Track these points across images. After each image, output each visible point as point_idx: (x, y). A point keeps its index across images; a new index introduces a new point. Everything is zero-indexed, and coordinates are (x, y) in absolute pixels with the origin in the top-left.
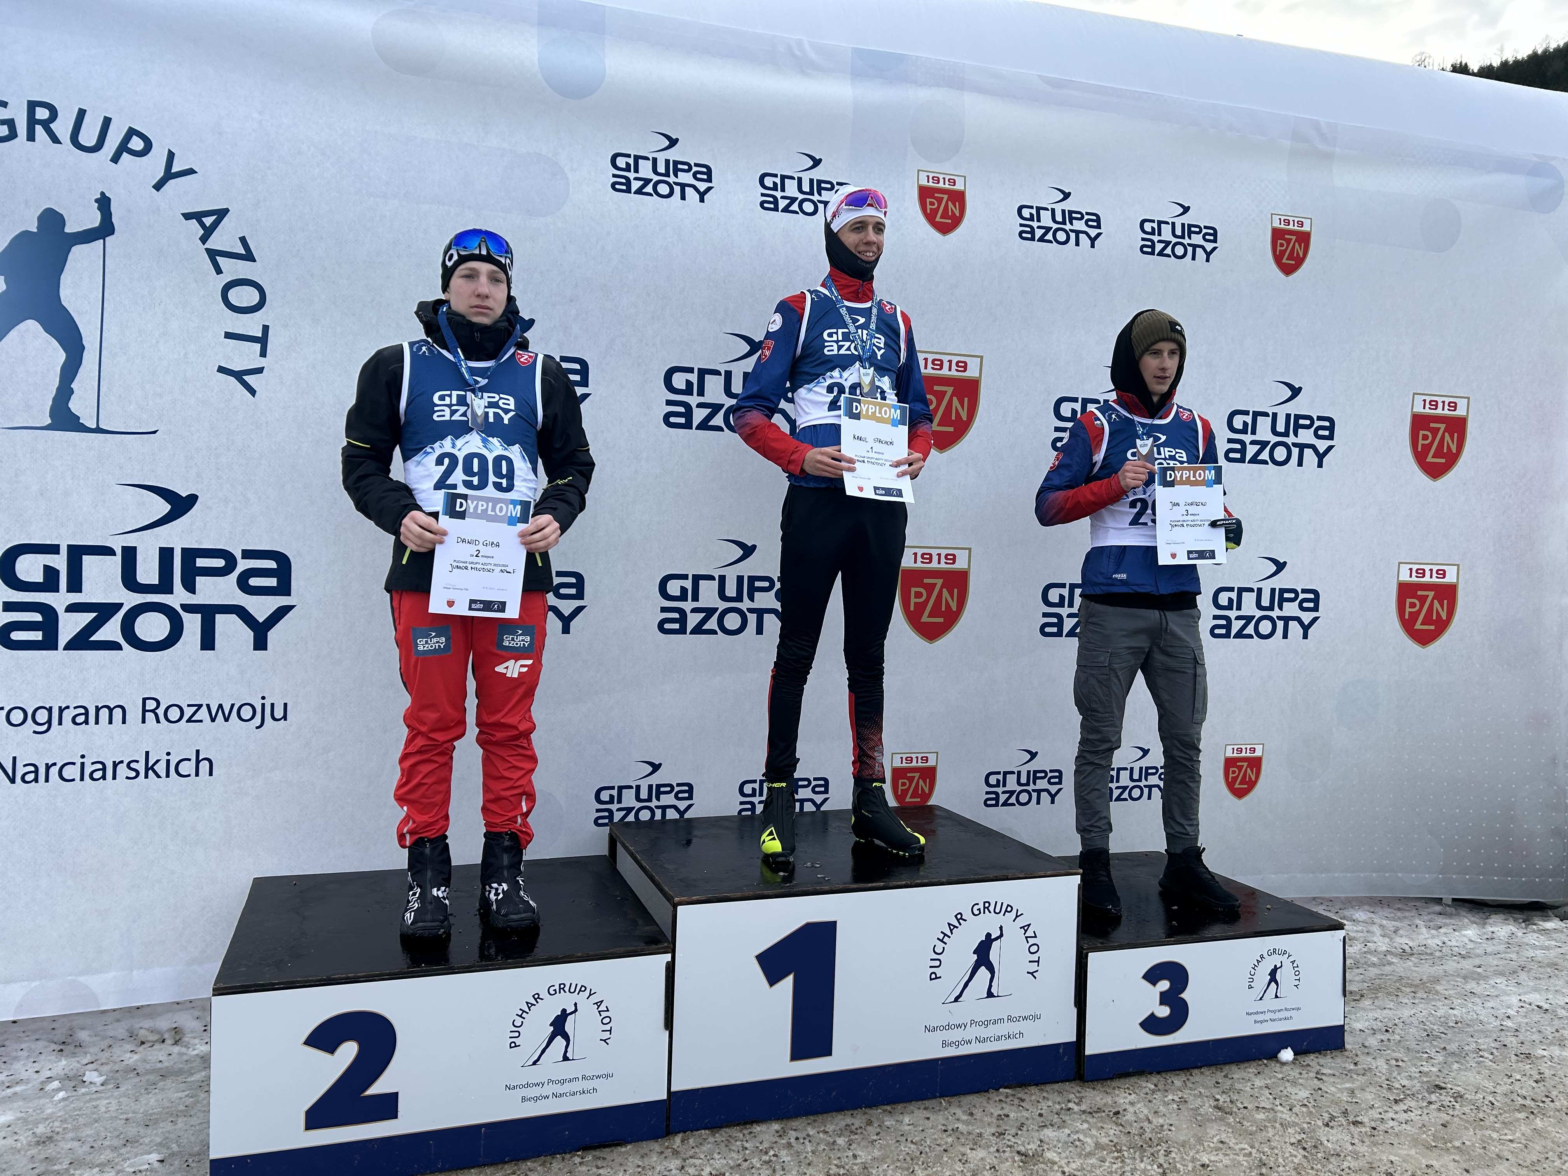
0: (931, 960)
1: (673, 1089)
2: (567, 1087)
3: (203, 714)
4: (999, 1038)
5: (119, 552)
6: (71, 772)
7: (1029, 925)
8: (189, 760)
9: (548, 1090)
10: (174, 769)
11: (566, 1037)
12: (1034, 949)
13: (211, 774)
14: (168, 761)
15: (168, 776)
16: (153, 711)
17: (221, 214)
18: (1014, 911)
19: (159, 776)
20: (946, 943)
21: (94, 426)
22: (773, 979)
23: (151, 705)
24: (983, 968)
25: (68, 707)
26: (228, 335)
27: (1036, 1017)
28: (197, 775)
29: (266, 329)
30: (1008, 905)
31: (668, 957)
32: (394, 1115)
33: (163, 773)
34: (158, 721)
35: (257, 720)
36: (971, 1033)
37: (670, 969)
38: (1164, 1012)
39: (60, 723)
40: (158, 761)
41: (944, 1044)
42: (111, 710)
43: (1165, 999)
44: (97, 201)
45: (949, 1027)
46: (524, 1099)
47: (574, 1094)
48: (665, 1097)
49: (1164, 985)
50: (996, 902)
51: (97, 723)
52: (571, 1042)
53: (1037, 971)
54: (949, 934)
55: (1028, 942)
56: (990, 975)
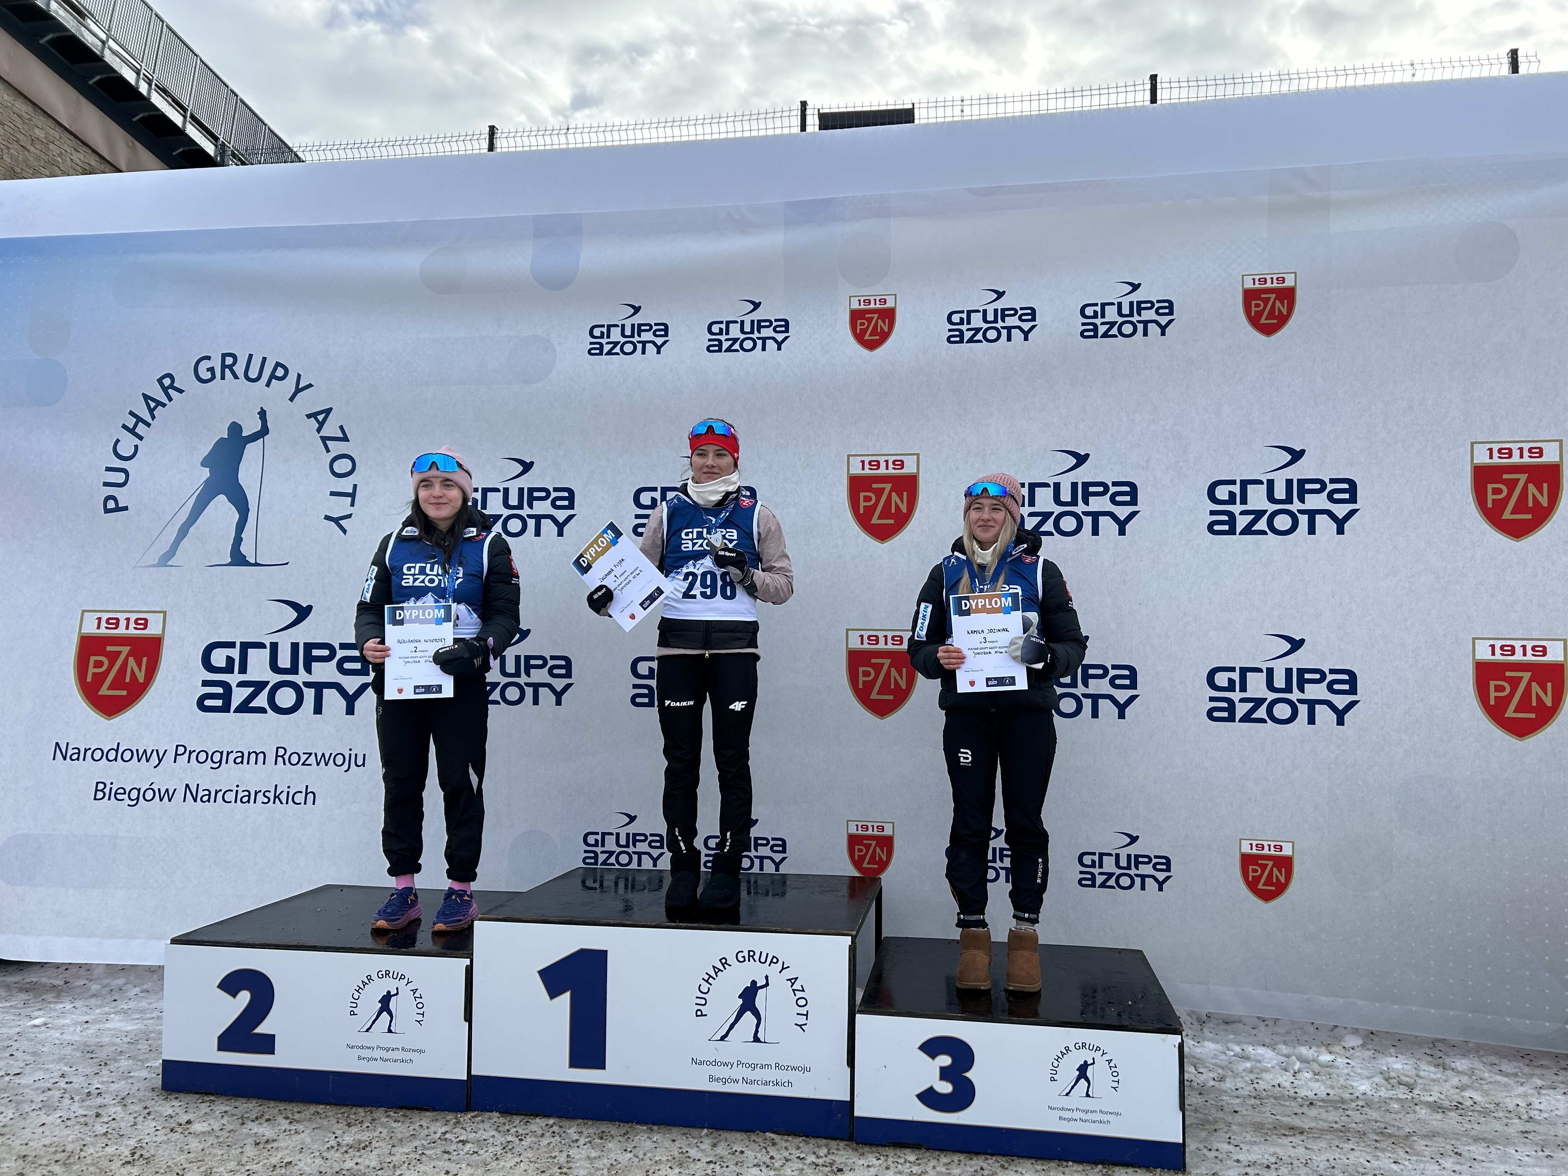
0: (697, 997)
1: (473, 1073)
2: (390, 1055)
3: (312, 760)
4: (766, 1083)
5: (268, 646)
6: (230, 797)
7: (796, 978)
8: (301, 792)
9: (377, 1054)
10: (291, 799)
11: (390, 1014)
12: (802, 1002)
13: (314, 804)
14: (288, 792)
15: (287, 803)
16: (282, 756)
17: (328, 411)
18: (780, 963)
19: (282, 803)
20: (711, 984)
21: (254, 562)
22: (553, 993)
23: (281, 752)
24: (749, 1013)
25: (232, 752)
26: (333, 494)
27: (805, 1070)
28: (305, 803)
29: (355, 486)
30: (774, 957)
31: (467, 962)
32: (272, 1051)
33: (284, 801)
34: (285, 764)
35: (346, 766)
36: (738, 1073)
37: (469, 971)
38: (945, 1088)
39: (227, 763)
40: (282, 792)
41: (711, 1078)
42: (257, 755)
43: (945, 1074)
44: (258, 413)
45: (715, 1063)
46: (359, 1058)
47: (396, 1061)
48: (465, 1078)
49: (945, 1060)
50: (761, 952)
51: (248, 763)
52: (394, 1018)
53: (806, 1024)
54: (714, 976)
55: (795, 995)
56: (756, 1021)
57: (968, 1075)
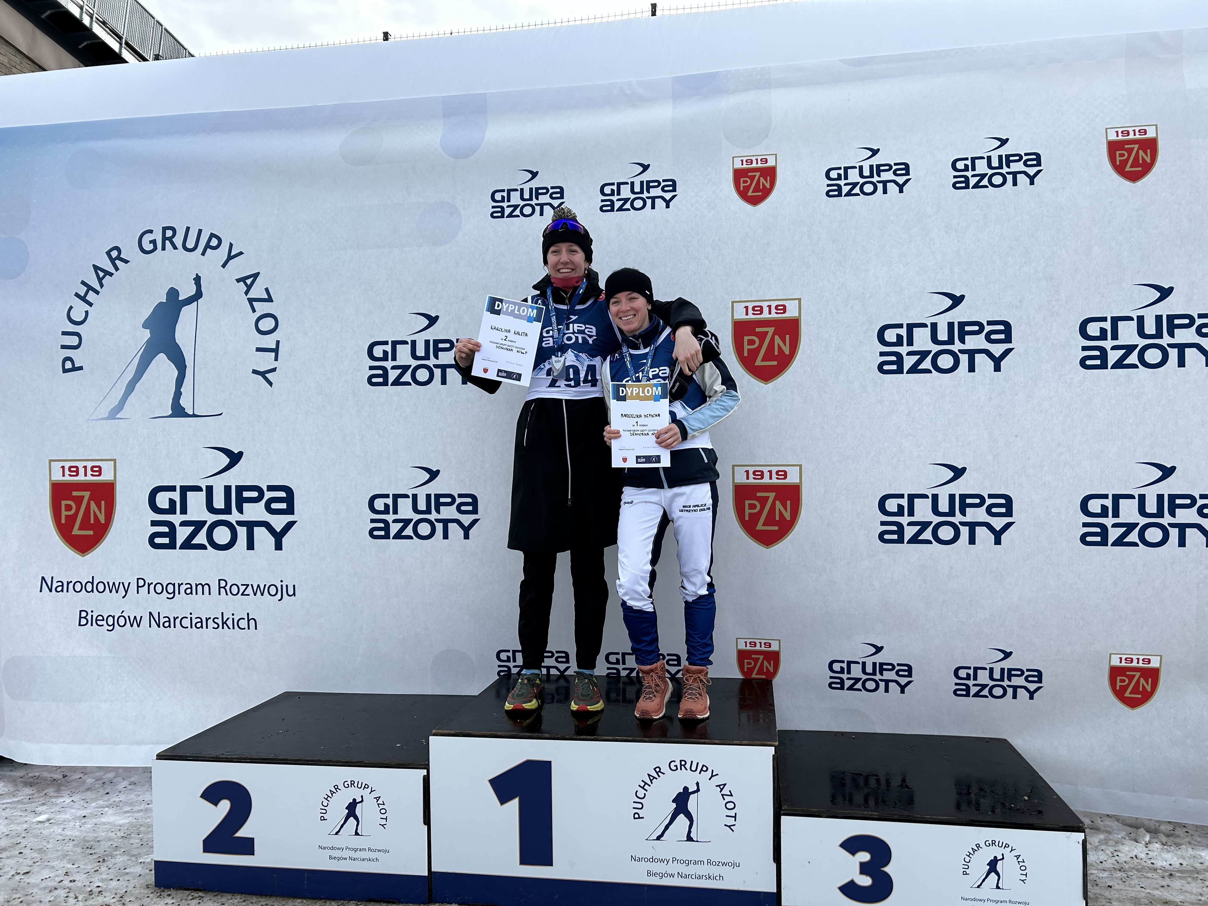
0: (634, 802)
1: (433, 869)
2: (359, 855)
3: (250, 590)
5: (204, 489)
6: (186, 623)
7: (725, 785)
8: (244, 619)
9: (347, 854)
10: (236, 624)
11: (357, 819)
12: (730, 806)
13: (256, 629)
14: (233, 619)
15: (233, 628)
16: (224, 588)
17: (256, 276)
18: (710, 771)
19: (228, 628)
20: (647, 791)
21: (192, 414)
22: (503, 799)
23: (223, 584)
24: (682, 815)
25: (182, 584)
26: (258, 350)
27: (735, 865)
28: (249, 629)
29: (278, 342)
30: (703, 766)
31: (424, 772)
32: (251, 853)
33: (231, 626)
34: (227, 594)
35: (279, 595)
37: (426, 781)
38: (865, 881)
39: (179, 593)
40: (228, 619)
41: (649, 874)
42: (203, 586)
43: (864, 869)
44: (194, 279)
45: (653, 860)
46: (331, 858)
47: (364, 860)
48: (426, 874)
49: (864, 856)
50: (692, 762)
51: (197, 594)
52: (361, 823)
53: (734, 825)
54: (649, 783)
55: (724, 799)
56: (689, 823)
57: (886, 869)
